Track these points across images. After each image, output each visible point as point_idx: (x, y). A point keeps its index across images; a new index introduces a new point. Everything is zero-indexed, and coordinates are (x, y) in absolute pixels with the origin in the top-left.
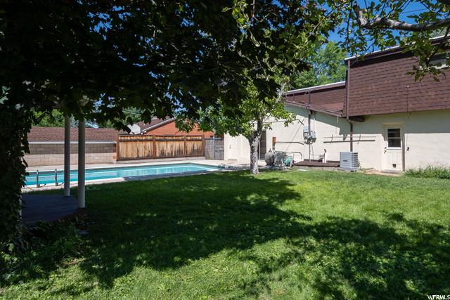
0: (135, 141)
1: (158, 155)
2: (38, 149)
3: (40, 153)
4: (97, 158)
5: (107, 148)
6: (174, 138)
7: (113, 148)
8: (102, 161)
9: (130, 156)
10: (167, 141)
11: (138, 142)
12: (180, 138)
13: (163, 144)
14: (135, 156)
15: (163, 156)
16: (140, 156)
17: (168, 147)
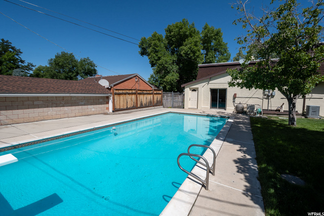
0: (125, 94)
1: (139, 106)
2: (36, 103)
3: (38, 107)
4: (93, 109)
5: (101, 100)
6: (148, 92)
7: (106, 100)
8: (98, 112)
9: (122, 107)
10: (144, 94)
11: (127, 95)
12: (151, 92)
13: (141, 96)
14: (125, 107)
15: (142, 106)
16: (128, 107)
17: (144, 99)
